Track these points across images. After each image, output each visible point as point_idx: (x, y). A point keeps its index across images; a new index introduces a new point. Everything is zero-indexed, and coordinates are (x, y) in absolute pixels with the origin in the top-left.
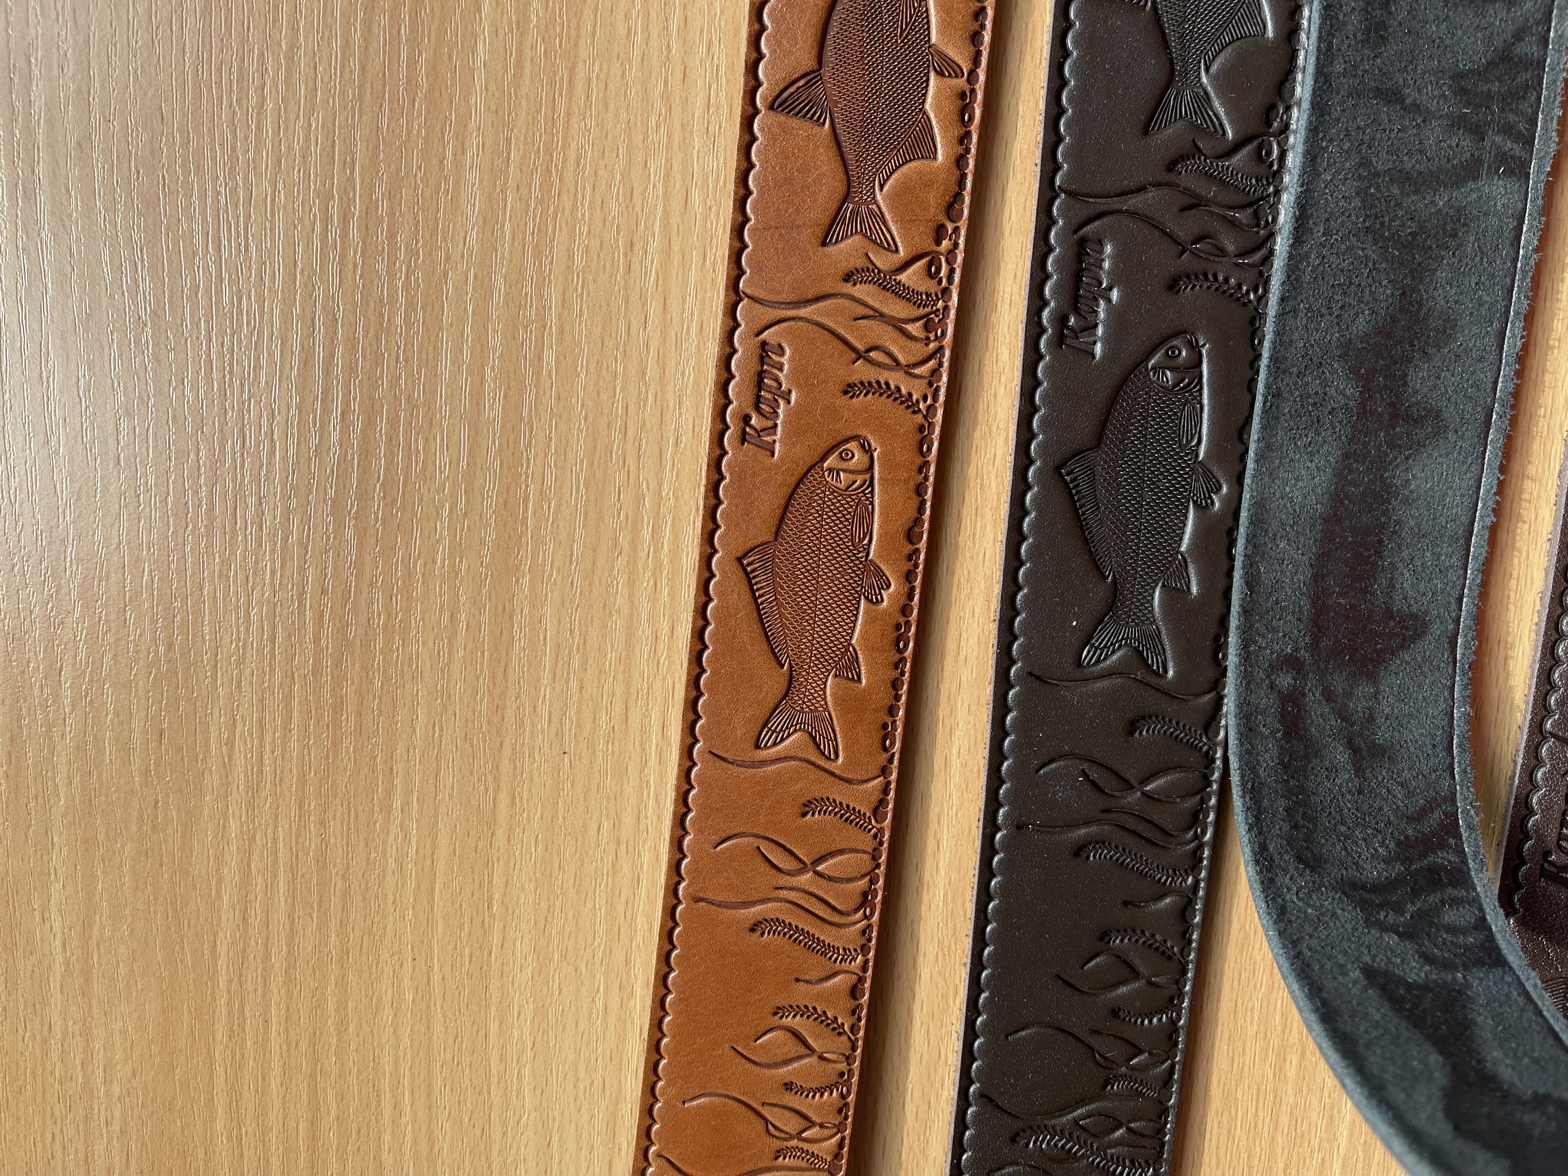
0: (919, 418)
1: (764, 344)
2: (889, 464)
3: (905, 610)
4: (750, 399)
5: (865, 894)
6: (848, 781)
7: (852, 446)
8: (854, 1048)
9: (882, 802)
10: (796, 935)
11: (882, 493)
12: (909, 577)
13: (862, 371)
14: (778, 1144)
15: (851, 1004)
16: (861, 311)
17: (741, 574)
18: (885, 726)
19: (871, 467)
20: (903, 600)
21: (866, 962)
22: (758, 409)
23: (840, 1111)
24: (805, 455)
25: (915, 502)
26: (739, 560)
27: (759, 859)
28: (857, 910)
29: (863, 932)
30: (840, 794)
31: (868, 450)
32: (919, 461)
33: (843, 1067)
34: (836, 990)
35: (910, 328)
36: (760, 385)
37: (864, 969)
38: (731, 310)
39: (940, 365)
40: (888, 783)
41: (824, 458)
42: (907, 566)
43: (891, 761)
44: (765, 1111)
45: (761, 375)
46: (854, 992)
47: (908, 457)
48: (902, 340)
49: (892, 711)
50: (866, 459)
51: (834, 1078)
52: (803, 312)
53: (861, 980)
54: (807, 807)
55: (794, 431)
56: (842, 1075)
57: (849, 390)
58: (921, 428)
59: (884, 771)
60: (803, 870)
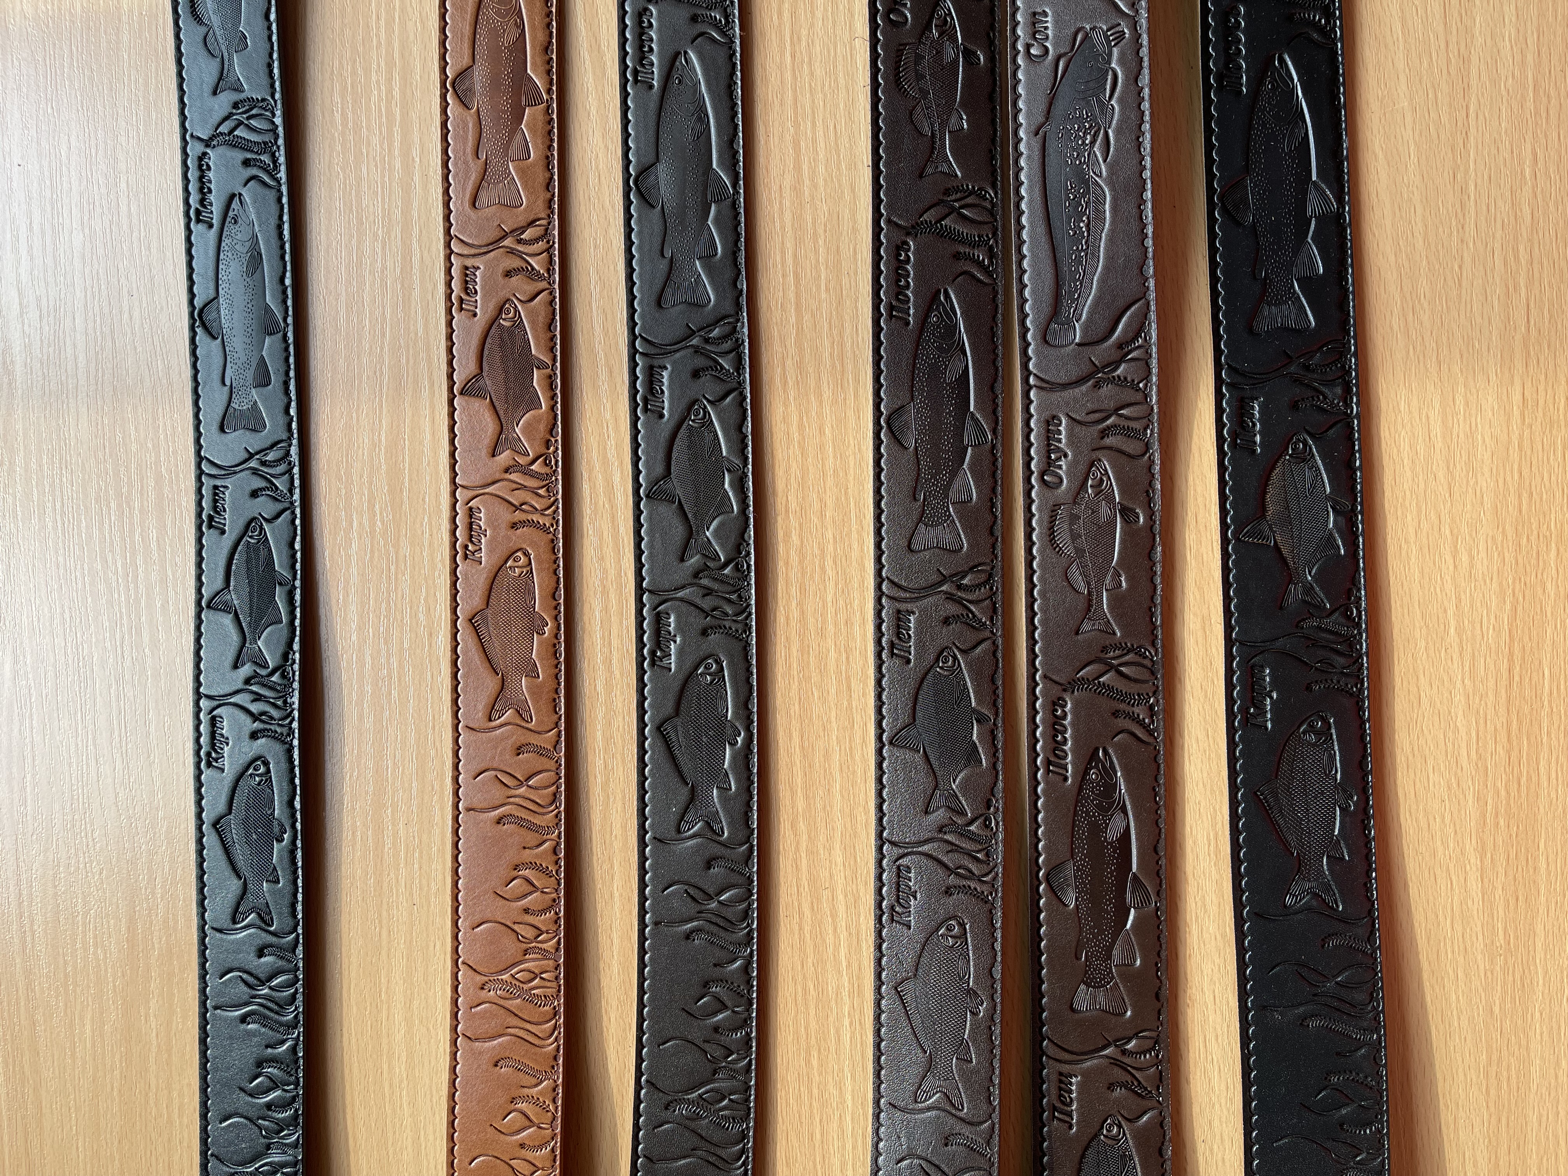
0: (551, 536)
1: (471, 509)
2: (539, 562)
3: (556, 636)
4: (467, 537)
5: (555, 795)
6: (539, 733)
7: (519, 554)
8: (559, 884)
9: (558, 742)
10: (520, 822)
11: (538, 575)
12: (556, 618)
13: (519, 516)
14: (525, 946)
15: (554, 858)
16: (515, 486)
17: (472, 628)
18: (554, 700)
19: (530, 563)
20: (555, 631)
21: (560, 833)
22: (472, 542)
23: (556, 922)
24: (496, 559)
25: (555, 578)
26: (470, 620)
27: (497, 782)
28: (551, 804)
29: (556, 816)
30: (535, 740)
31: (527, 555)
32: (553, 557)
33: (554, 895)
34: (545, 851)
35: (540, 492)
36: (471, 529)
37: (559, 837)
38: (453, 494)
39: (558, 508)
40: (560, 732)
41: (506, 562)
42: (555, 612)
43: (560, 719)
44: (516, 927)
45: (471, 524)
46: (555, 851)
47: (547, 556)
48: (536, 498)
49: (557, 691)
50: (527, 559)
51: (550, 903)
52: (487, 490)
53: (558, 844)
54: (519, 751)
55: (491, 551)
56: (554, 900)
57: (514, 526)
58: (552, 541)
59: (557, 725)
60: (521, 784)
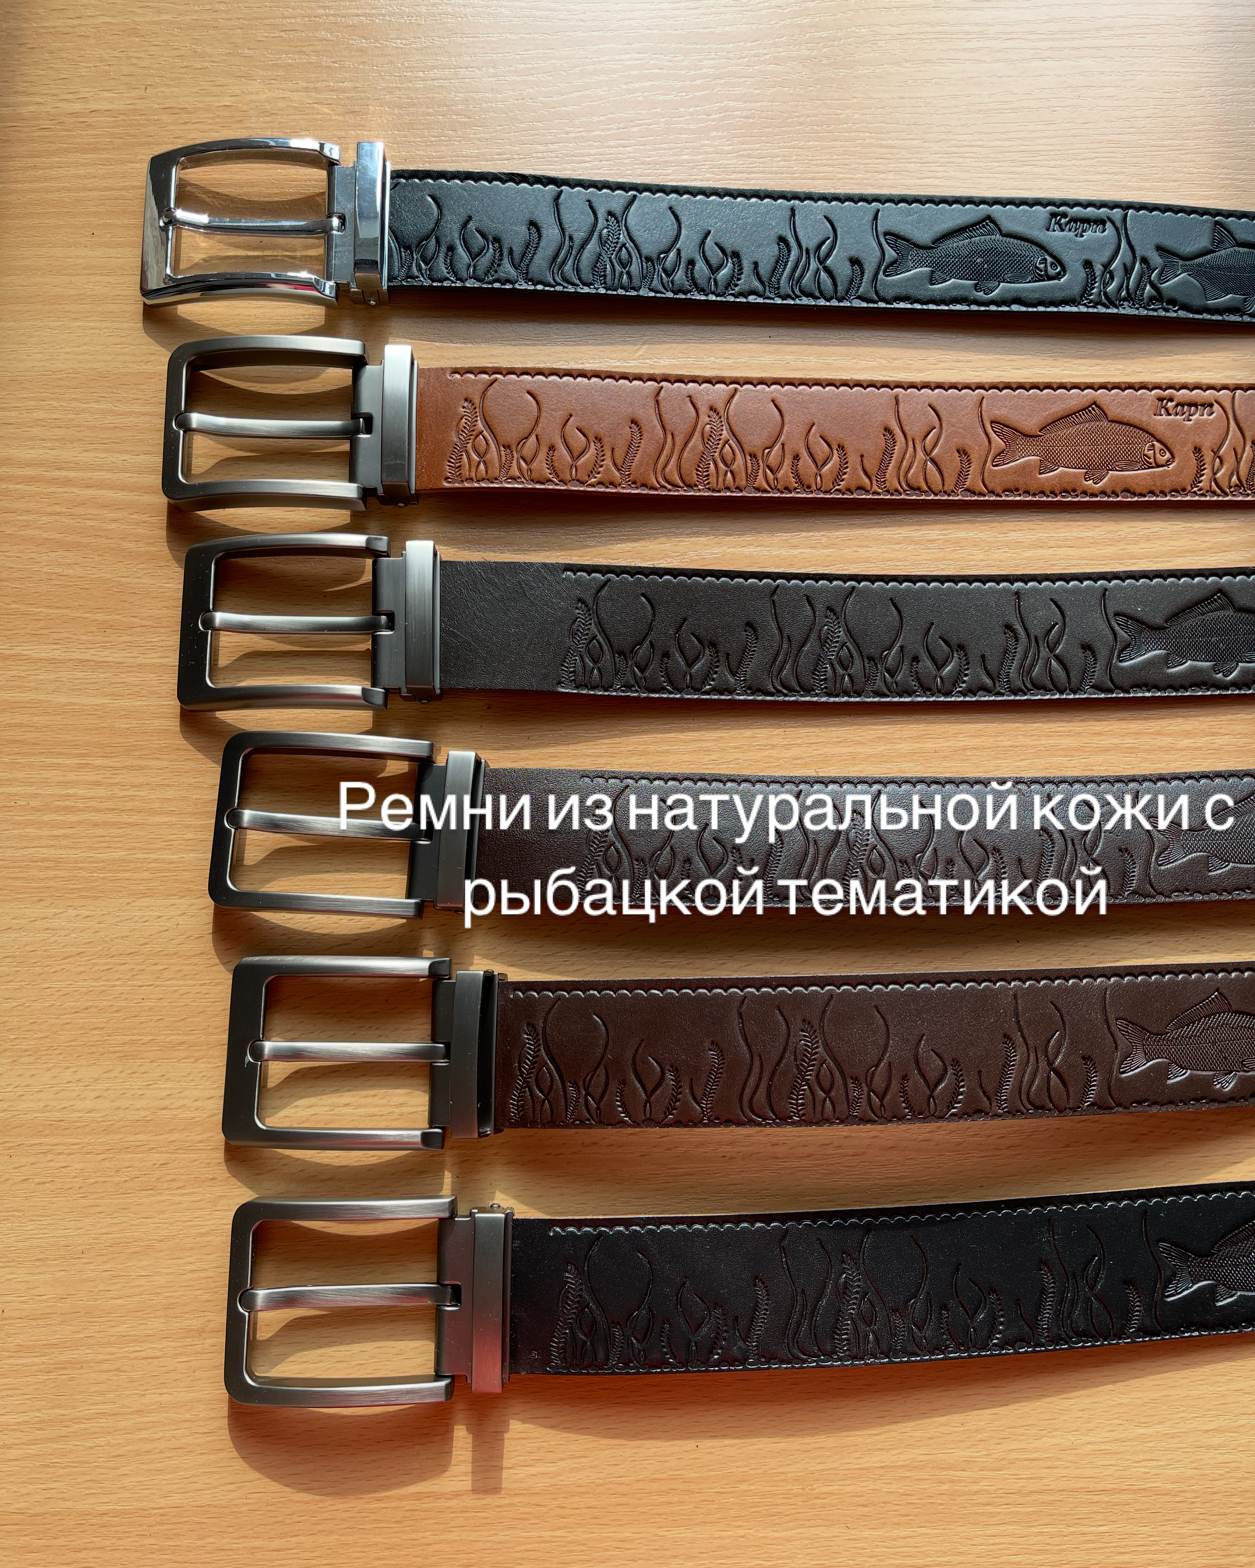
0: (1189, 488)
1: (1211, 405)
2: (1162, 475)
3: (1084, 493)
4: (1182, 400)
5: (919, 489)
6: (983, 473)
7: (1168, 455)
8: (826, 492)
9: (974, 493)
10: (887, 453)
12: (1103, 493)
13: (1208, 456)
14: (759, 455)
15: (853, 488)
16: (1239, 451)
18: (1017, 490)
19: (1158, 466)
20: (1089, 491)
21: (879, 494)
22: (1177, 406)
23: (786, 488)
24: (1160, 431)
25: (1145, 491)
27: (928, 429)
28: (908, 485)
29: (897, 491)
30: (974, 468)
31: (1166, 464)
32: (1167, 490)
33: (814, 487)
34: (861, 479)
35: (1235, 477)
36: (1190, 405)
37: (875, 493)
38: (1225, 387)
39: (1219, 496)
40: (984, 495)
41: (1159, 441)
42: (1109, 491)
43: (998, 495)
44: (778, 447)
45: (1195, 405)
46: (860, 488)
47: (1168, 484)
48: (1229, 473)
49: (1027, 492)
51: (806, 483)
52: (1232, 422)
53: (867, 492)
54: (962, 452)
55: (1170, 425)
56: (809, 487)
57: (1197, 450)
58: (1184, 490)
59: (992, 492)
60: (927, 453)
